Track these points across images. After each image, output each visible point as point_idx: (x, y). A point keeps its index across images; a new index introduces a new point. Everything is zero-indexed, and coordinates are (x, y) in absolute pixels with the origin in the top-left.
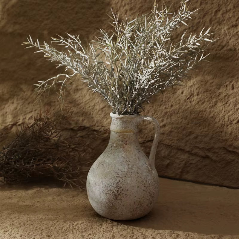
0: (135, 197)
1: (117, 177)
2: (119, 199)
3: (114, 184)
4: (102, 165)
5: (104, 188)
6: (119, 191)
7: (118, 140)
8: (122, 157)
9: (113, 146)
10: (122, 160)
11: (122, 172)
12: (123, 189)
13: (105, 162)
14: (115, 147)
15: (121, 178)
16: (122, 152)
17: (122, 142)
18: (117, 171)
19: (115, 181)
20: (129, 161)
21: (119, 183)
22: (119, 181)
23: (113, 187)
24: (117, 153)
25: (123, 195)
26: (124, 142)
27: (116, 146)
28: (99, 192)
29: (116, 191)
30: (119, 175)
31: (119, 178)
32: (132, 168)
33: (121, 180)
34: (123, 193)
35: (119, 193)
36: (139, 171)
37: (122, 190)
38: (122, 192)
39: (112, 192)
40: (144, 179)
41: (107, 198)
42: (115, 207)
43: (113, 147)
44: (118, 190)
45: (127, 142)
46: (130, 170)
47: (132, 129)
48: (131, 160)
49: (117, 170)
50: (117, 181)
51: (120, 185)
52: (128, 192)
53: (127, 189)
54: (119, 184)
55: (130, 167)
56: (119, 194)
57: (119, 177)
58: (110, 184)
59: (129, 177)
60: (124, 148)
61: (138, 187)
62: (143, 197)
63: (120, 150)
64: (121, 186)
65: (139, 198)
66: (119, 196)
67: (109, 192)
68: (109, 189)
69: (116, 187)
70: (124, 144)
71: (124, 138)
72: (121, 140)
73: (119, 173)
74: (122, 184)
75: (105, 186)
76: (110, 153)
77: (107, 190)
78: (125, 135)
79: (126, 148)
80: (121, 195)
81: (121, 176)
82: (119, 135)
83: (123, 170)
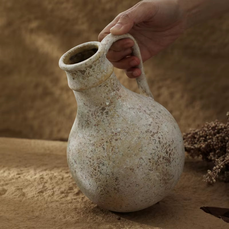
1: (152, 136)
2: (172, 161)
3: (157, 147)
4: (116, 140)
5: (148, 164)
6: (168, 150)
7: (108, 93)
9: (106, 106)
10: (134, 113)
12: (169, 143)
15: (157, 133)
16: (124, 103)
17: (114, 90)
19: (155, 143)
20: (140, 107)
21: (161, 140)
22: (159, 138)
24: (119, 110)
28: (144, 176)
29: (165, 154)
30: (151, 132)
35: (169, 152)
37: (169, 145)
38: (171, 148)
39: (161, 159)
43: (107, 108)
44: (165, 150)
45: (118, 87)
48: (140, 105)
50: (158, 140)
51: (163, 143)
53: (171, 140)
55: (148, 112)
57: (154, 134)
58: (154, 151)
59: (162, 124)
63: (120, 103)
66: (171, 156)
67: (158, 162)
68: (156, 158)
69: (161, 148)
70: (118, 92)
71: (112, 85)
72: (111, 89)
73: (149, 130)
74: (164, 139)
75: (149, 159)
76: (109, 118)
77: (154, 163)
78: (111, 79)
79: (122, 95)
80: (172, 153)
81: (155, 131)
82: (105, 85)
83: (149, 123)
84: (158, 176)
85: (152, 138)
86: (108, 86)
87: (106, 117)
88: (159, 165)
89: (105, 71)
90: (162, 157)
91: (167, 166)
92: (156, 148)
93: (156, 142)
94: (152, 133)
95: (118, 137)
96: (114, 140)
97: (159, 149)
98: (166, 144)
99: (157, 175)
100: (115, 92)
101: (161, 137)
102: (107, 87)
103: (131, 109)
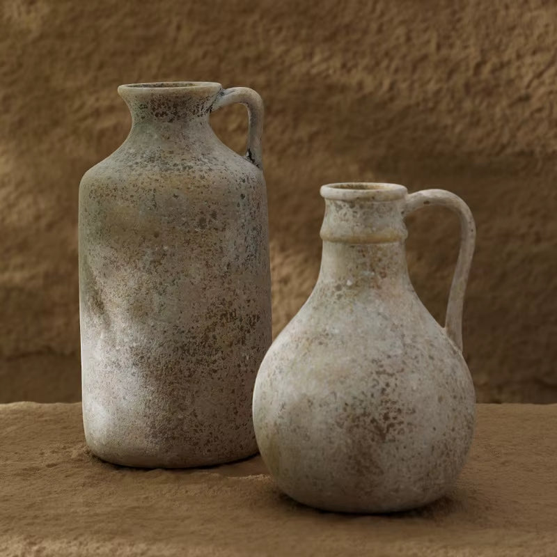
0: (434, 429)
1: (378, 373)
2: (390, 441)
3: (372, 395)
4: (321, 343)
5: (341, 411)
6: (392, 415)
7: (359, 266)
8: (379, 314)
9: (345, 285)
10: (381, 325)
11: (389, 357)
12: (401, 407)
13: (327, 335)
14: (350, 287)
15: (391, 375)
16: (377, 301)
17: (374, 270)
18: (376, 357)
19: (374, 386)
20: (402, 326)
21: (389, 390)
22: (387, 385)
23: (371, 404)
24: (360, 305)
25: (402, 426)
26: (377, 269)
27: (356, 285)
28: (324, 426)
29: (382, 417)
30: (382, 366)
31: (386, 376)
32: (414, 344)
33: (392, 381)
34: (403, 419)
35: (392, 421)
36: (434, 352)
37: (399, 411)
38: (400, 418)
39: (368, 420)
40: (451, 375)
41: (354, 441)
42: (377, 467)
43: (344, 289)
44: (385, 411)
45: (387, 271)
46: (409, 350)
47: (396, 232)
48: (405, 323)
49: (374, 354)
50: (382, 385)
51: (390, 397)
52: (416, 415)
53: (411, 407)
54: (388, 395)
55: (408, 341)
56: (392, 425)
57: (384, 372)
58: (362, 397)
59: (413, 372)
60: (379, 287)
61: (440, 399)
62: (453, 430)
63: (370, 296)
64: (396, 398)
65: (444, 435)
66: (391, 429)
67: (359, 421)
68: (359, 411)
69: (379, 402)
70: (379, 277)
71: (376, 259)
72: (368, 264)
73: (381, 361)
74: (396, 393)
75: (346, 404)
76: (336, 306)
77: (351, 417)
78: (379, 249)
79: (384, 288)
80: (398, 427)
81: (389, 370)
82: (362, 251)
83: (391, 353)
84: (347, 446)
85: (375, 376)
86: (367, 255)
87: (335, 302)
88: (357, 426)
89: (374, 229)
90: (371, 418)
91: (373, 440)
92: (369, 395)
93: (377, 387)
94: (381, 369)
95: (325, 341)
96: (317, 342)
97: (373, 401)
98: (394, 403)
99: (346, 442)
100: (373, 274)
101: (392, 385)
102: (364, 256)
103: (380, 317)
